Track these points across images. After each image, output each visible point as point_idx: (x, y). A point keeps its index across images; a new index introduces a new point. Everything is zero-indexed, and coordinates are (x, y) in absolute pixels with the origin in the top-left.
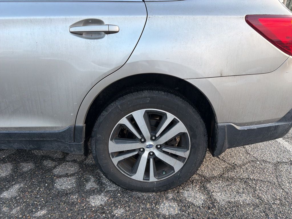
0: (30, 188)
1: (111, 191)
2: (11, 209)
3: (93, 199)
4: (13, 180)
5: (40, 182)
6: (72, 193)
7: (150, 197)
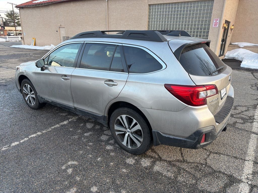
0: (93, 135)
1: (116, 146)
2: (84, 139)
3: (108, 146)
4: (91, 130)
5: (97, 134)
6: (104, 142)
7: (128, 154)
